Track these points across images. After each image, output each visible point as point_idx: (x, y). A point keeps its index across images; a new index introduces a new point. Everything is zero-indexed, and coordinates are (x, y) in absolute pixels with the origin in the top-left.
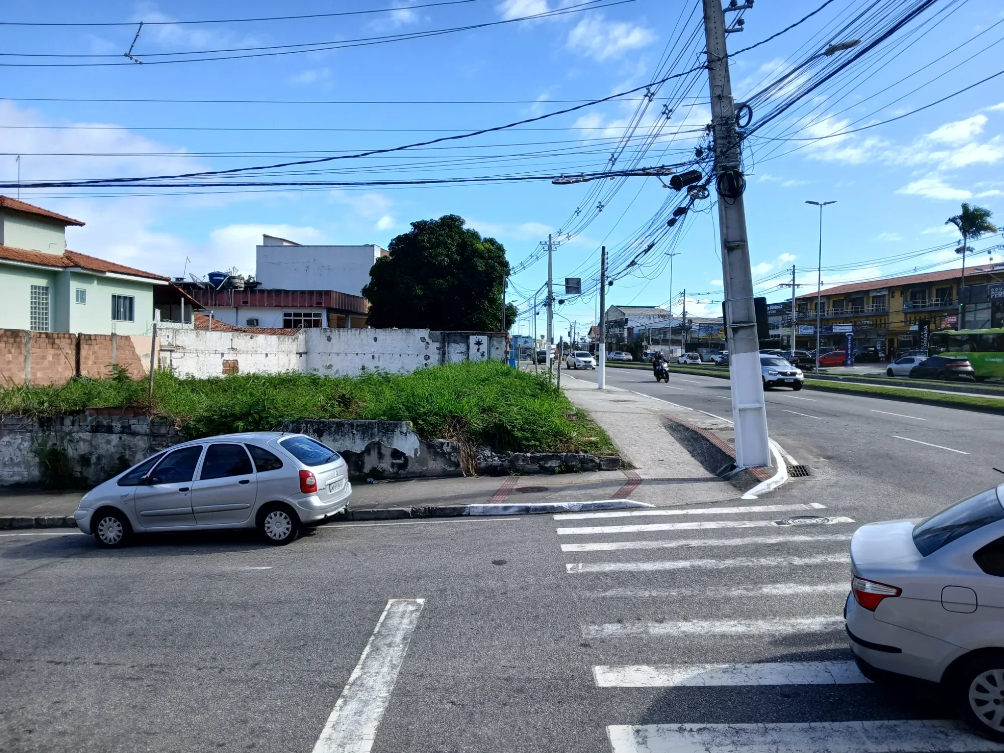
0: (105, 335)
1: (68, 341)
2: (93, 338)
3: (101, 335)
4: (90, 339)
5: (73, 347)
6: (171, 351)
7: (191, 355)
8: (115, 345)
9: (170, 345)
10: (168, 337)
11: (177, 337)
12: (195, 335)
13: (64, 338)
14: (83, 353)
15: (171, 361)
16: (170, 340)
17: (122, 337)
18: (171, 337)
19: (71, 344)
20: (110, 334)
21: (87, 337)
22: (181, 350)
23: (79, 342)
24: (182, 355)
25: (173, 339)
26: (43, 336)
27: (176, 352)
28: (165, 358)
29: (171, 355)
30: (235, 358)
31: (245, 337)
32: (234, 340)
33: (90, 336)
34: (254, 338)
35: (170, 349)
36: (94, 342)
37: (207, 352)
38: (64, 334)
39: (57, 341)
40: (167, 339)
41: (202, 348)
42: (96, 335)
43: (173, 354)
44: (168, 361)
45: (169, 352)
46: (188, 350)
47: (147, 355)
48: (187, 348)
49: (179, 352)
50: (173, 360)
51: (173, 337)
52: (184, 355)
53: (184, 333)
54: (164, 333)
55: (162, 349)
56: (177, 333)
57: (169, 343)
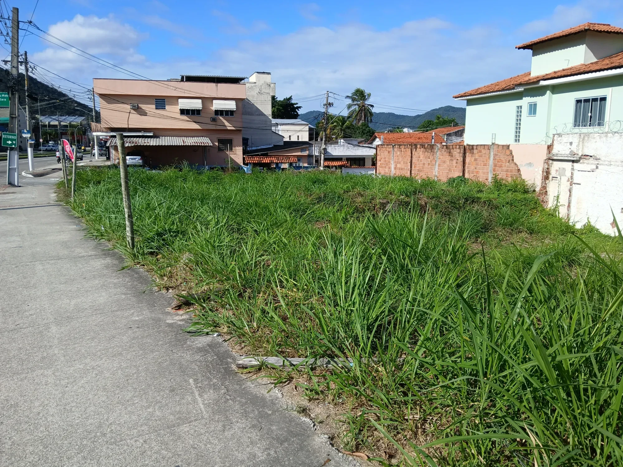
0: (484, 145)
1: (458, 150)
2: (475, 147)
3: (481, 145)
4: (473, 149)
5: (461, 155)
6: (573, 161)
8: (492, 153)
9: (573, 154)
10: (571, 143)
11: (586, 144)
13: (456, 148)
14: (468, 160)
15: (572, 174)
16: (574, 148)
17: (503, 146)
18: (575, 145)
19: (460, 153)
20: (491, 144)
21: (471, 147)
22: (591, 160)
23: (466, 150)
24: (594, 167)
25: (578, 146)
26: (445, 147)
27: (583, 163)
28: (564, 169)
29: (573, 166)
33: (473, 146)
35: (572, 159)
36: (475, 151)
38: (456, 146)
39: (452, 150)
40: (570, 147)
42: (477, 145)
43: (575, 164)
44: (568, 174)
45: (571, 163)
46: (605, 161)
47: (530, 164)
48: (603, 159)
49: (588, 164)
50: (576, 173)
51: (579, 144)
52: (597, 168)
53: (600, 137)
54: (565, 139)
55: (555, 158)
56: (586, 138)
57: (571, 151)
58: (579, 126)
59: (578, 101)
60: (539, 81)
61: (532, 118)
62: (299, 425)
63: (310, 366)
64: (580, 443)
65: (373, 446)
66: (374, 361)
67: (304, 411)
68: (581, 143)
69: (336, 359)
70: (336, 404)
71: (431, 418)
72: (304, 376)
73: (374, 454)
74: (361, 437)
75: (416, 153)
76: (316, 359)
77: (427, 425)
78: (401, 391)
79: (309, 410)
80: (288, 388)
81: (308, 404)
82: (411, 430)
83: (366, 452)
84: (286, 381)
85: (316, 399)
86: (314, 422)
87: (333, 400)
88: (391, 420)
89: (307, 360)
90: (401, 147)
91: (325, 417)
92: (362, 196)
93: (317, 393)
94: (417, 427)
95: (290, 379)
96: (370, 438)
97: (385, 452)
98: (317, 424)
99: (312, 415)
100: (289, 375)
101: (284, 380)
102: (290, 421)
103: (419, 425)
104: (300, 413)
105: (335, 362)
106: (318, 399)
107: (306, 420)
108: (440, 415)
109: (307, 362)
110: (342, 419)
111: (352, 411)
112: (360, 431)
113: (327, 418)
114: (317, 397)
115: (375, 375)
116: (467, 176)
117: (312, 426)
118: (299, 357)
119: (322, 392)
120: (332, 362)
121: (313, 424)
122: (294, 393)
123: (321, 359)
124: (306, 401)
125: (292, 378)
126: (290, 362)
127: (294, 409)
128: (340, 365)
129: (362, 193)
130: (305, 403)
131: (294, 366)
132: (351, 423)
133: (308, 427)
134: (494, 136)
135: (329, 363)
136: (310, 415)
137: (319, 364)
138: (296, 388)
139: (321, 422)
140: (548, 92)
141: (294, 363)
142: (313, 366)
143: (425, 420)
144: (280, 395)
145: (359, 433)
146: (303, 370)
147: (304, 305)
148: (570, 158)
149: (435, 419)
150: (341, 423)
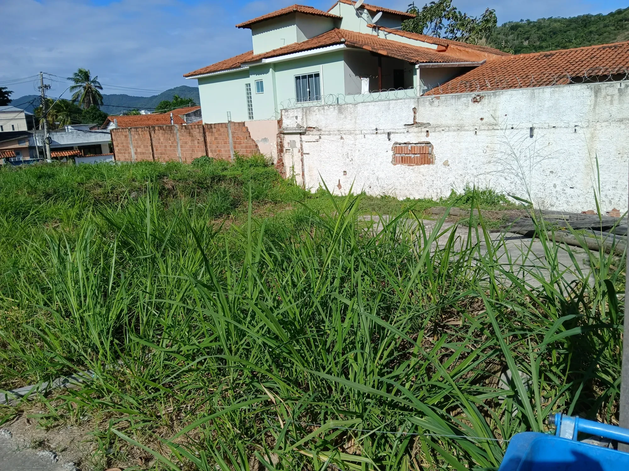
0: (222, 124)
1: (198, 130)
2: (213, 126)
3: (219, 124)
4: (211, 128)
5: (201, 134)
6: (301, 134)
7: (331, 138)
8: (230, 131)
9: (299, 127)
10: (296, 117)
11: (308, 117)
12: (337, 111)
13: (195, 128)
14: (208, 139)
15: (301, 145)
16: (299, 120)
17: (239, 123)
18: (300, 118)
19: (199, 132)
20: (227, 122)
21: (209, 126)
22: (315, 132)
23: (206, 129)
24: (318, 137)
25: (302, 119)
26: (184, 128)
27: (309, 134)
28: (294, 141)
29: (301, 138)
30: (424, 139)
31: (453, 101)
32: (421, 110)
33: (211, 125)
34: (485, 101)
35: (299, 131)
36: (214, 130)
37: (358, 132)
38: (195, 126)
39: (191, 131)
40: (296, 120)
41: (348, 126)
42: (215, 124)
43: (303, 136)
44: (298, 145)
45: (299, 135)
46: (325, 131)
47: (265, 140)
48: (324, 129)
49: (313, 135)
50: (305, 145)
51: (303, 118)
52: (320, 138)
53: (319, 110)
54: (291, 114)
55: (285, 132)
56: (308, 112)
57: (298, 125)
58: (301, 101)
59: (297, 78)
60: (261, 59)
61: (260, 95)
62: (35, 462)
63: (44, 391)
64: (318, 386)
65: (127, 455)
66: (119, 365)
67: (41, 444)
68: (304, 116)
69: (74, 375)
70: (80, 424)
71: (185, 406)
72: (38, 405)
73: (129, 464)
74: (112, 451)
75: (155, 136)
76: (50, 382)
77: (183, 415)
78: (152, 388)
79: (48, 440)
80: (16, 424)
81: (46, 435)
82: (166, 425)
83: (120, 465)
84: (15, 417)
85: (55, 426)
86: (54, 453)
87: (76, 421)
88: (144, 421)
89: (37, 385)
90: (138, 130)
91: (68, 443)
92: (100, 186)
93: (56, 419)
94: (172, 420)
95: (19, 413)
96: (124, 448)
97: (141, 458)
98: (58, 453)
99: (52, 446)
100: (17, 410)
101: (12, 417)
102: (24, 462)
103: (174, 417)
104: (36, 448)
105: (74, 378)
106: (58, 425)
107: (44, 453)
108: (193, 400)
109: (38, 388)
110: (89, 439)
111: (99, 426)
112: (111, 444)
113: (71, 443)
114: (56, 423)
115: (122, 379)
116: (210, 155)
117: (52, 458)
118: (30, 384)
119: (62, 416)
120: (70, 380)
121: (53, 455)
122: (27, 427)
123: (58, 379)
124: (43, 431)
125: (23, 411)
126: (17, 394)
127: (28, 446)
128: (81, 380)
129: (100, 183)
130: (41, 434)
131: (22, 396)
132: (99, 439)
133: (47, 462)
134: (229, 114)
135: (66, 381)
136: (49, 447)
137: (54, 387)
138: (28, 421)
139: (64, 450)
140: (271, 70)
141: (22, 393)
142: (48, 391)
143: (180, 410)
144: (7, 436)
145: (111, 447)
146: (35, 398)
147: (27, 323)
148: (297, 131)
149: (189, 405)
150: (89, 443)
